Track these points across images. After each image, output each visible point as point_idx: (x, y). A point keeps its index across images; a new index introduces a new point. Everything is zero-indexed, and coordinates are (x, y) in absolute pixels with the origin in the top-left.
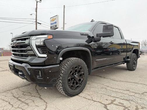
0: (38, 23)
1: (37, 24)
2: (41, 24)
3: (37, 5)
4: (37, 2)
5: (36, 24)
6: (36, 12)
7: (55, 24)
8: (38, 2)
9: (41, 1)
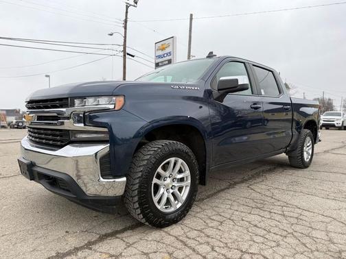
0: (128, 54)
1: (127, 56)
2: (133, 56)
3: (127, 12)
4: (127, 7)
5: (125, 56)
6: (125, 28)
7: (168, 58)
8: (131, 5)
9: (136, 3)
